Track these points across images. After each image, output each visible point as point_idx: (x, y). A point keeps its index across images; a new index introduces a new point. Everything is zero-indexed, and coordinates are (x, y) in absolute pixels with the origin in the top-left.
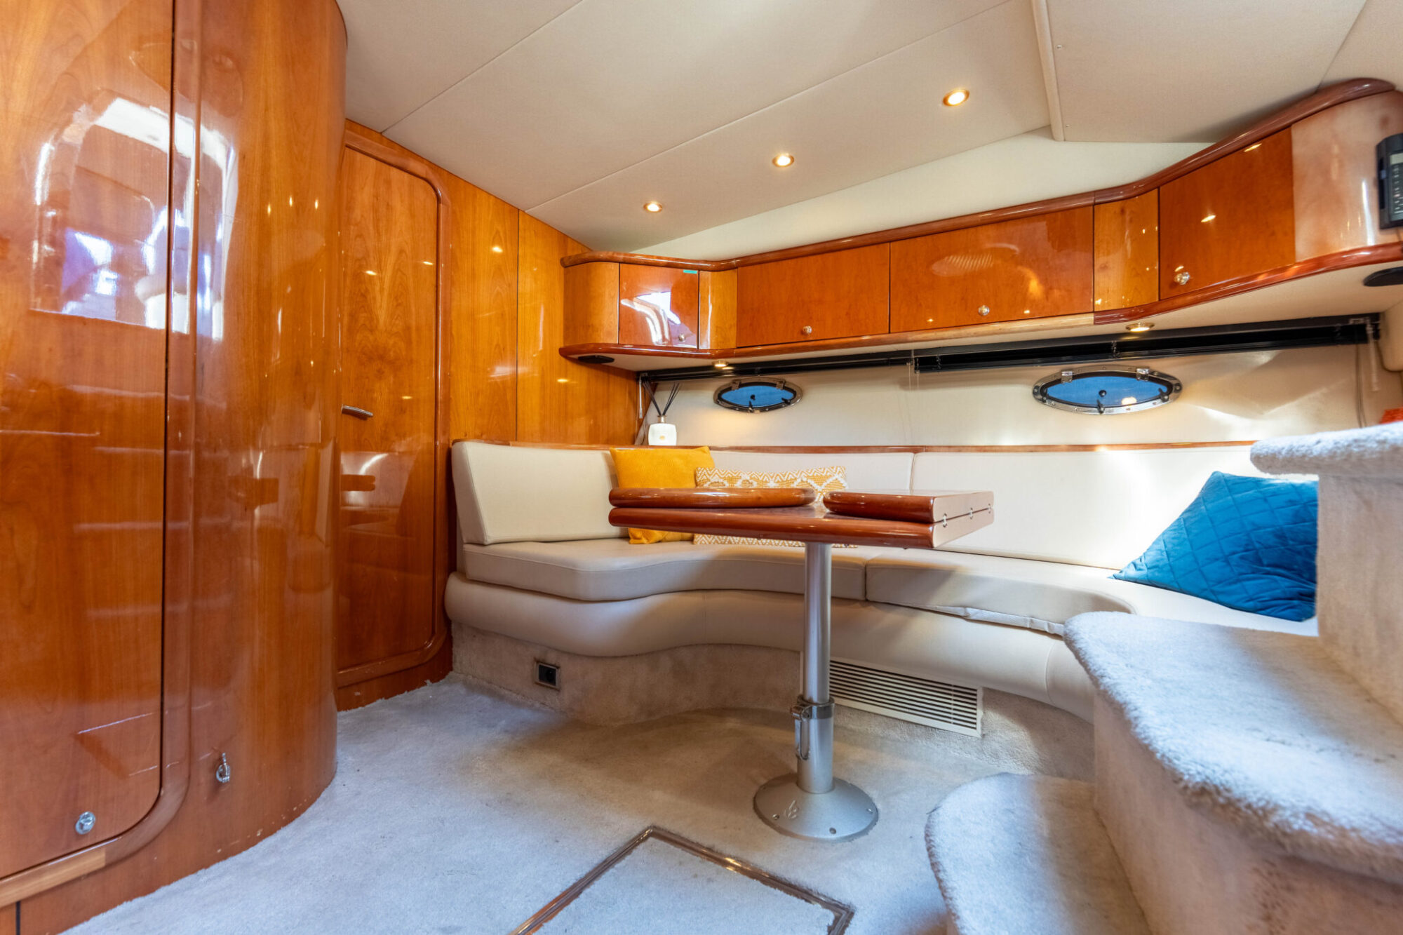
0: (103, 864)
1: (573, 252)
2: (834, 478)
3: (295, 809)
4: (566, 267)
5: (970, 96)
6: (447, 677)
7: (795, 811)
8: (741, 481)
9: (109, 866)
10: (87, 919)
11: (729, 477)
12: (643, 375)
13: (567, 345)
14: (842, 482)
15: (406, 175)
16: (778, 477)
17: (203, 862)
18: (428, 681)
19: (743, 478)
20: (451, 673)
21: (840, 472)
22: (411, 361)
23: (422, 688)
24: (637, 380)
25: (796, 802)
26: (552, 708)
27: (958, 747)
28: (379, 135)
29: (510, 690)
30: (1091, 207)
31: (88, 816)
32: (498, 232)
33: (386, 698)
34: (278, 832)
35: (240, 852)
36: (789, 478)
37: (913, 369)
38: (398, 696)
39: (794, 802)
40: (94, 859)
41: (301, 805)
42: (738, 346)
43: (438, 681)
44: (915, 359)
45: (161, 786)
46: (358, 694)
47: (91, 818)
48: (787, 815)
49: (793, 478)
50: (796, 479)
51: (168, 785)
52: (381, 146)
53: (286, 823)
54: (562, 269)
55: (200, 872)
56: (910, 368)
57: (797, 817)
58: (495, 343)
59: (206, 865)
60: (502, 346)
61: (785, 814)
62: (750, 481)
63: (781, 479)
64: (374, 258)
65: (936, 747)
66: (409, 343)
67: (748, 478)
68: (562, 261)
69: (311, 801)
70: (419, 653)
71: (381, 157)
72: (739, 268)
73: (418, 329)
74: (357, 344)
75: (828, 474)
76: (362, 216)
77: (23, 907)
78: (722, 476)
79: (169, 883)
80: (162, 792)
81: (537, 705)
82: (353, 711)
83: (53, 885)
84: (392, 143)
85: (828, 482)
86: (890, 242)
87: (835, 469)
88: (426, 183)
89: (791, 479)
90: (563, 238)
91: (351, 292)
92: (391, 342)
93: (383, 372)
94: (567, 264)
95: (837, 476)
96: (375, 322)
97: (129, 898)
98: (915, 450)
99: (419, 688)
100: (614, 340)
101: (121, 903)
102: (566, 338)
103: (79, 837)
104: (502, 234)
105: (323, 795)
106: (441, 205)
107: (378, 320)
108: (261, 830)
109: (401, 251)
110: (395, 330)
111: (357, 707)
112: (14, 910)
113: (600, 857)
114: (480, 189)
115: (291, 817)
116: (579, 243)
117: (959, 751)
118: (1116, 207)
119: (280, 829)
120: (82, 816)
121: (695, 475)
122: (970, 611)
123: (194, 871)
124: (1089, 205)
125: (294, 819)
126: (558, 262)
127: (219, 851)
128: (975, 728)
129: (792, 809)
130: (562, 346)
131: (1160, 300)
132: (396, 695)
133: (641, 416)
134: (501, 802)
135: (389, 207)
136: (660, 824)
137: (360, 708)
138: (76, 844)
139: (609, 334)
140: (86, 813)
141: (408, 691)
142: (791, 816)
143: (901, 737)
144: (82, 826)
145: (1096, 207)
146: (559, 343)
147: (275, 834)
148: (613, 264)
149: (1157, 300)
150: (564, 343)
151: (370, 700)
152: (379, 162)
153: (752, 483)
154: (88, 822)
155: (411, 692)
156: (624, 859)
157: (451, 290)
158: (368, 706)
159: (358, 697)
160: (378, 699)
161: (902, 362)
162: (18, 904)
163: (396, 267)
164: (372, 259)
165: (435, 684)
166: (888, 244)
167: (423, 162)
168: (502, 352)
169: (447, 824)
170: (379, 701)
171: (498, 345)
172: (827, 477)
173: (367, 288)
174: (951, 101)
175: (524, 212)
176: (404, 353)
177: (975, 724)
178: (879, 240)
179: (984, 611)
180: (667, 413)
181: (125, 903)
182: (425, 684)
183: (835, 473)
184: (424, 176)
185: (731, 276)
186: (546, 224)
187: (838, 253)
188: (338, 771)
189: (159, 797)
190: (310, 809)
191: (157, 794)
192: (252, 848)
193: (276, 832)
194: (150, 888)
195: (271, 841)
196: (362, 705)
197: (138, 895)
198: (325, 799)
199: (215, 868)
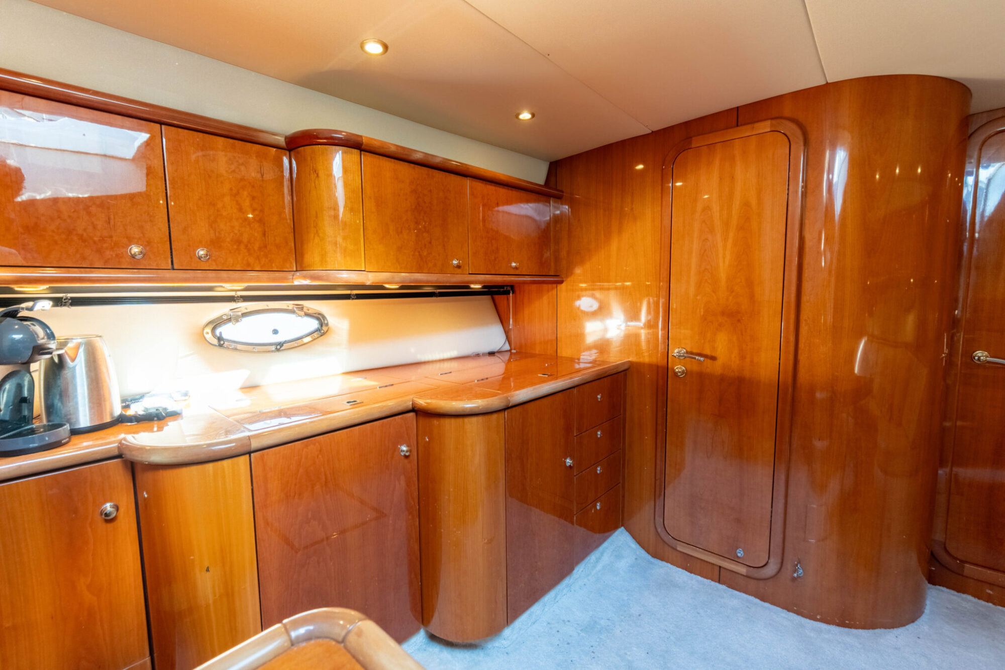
0: (744, 574)
3: (847, 622)
9: (747, 577)
31: (741, 550)
35: (805, 617)
40: (742, 570)
45: (769, 558)
46: (990, 592)
51: (771, 560)
53: (838, 625)
55: (784, 611)
59: (788, 609)
77: (721, 569)
79: (771, 604)
82: (982, 602)
83: (730, 569)
103: (737, 556)
108: (820, 616)
111: (987, 601)
112: (718, 568)
115: (843, 624)
119: (833, 625)
120: (739, 548)
123: (782, 608)
125: (845, 627)
127: (795, 609)
138: (737, 560)
144: (739, 552)
154: (741, 553)
158: (998, 607)
159: (989, 594)
162: (720, 567)
181: (753, 597)
188: (907, 627)
189: (768, 562)
190: (861, 631)
191: (766, 561)
192: (812, 621)
193: (830, 624)
194: (763, 599)
195: (824, 626)
196: (994, 604)
197: (759, 598)
198: (875, 634)
199: (791, 614)
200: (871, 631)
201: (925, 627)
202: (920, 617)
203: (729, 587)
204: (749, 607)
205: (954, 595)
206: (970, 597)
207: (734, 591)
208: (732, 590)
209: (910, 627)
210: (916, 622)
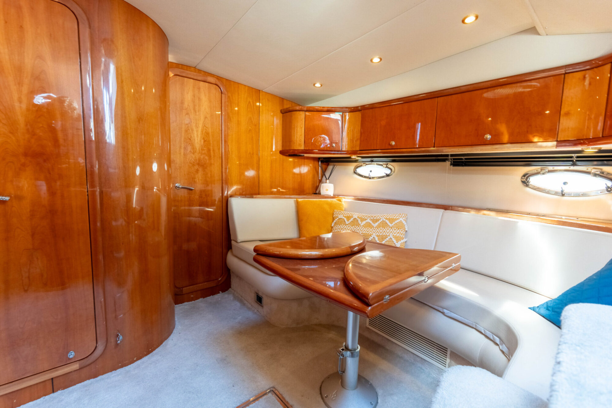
0: (78, 368)
1: (287, 106)
2: (399, 220)
3: (150, 350)
4: (283, 113)
5: (478, 19)
6: (228, 290)
7: (335, 396)
8: (353, 218)
9: (81, 369)
10: (75, 385)
11: (348, 216)
12: (321, 159)
13: (283, 149)
14: (403, 222)
15: (207, 84)
16: (372, 217)
17: (114, 368)
18: (221, 292)
19: (354, 217)
20: (230, 289)
21: (404, 217)
22: (211, 164)
23: (218, 294)
24: (319, 162)
25: (337, 391)
26: (260, 313)
27: (436, 373)
28: (194, 68)
29: (248, 302)
30: (563, 76)
31: (72, 352)
32: (249, 102)
33: (204, 298)
34: (143, 358)
35: (128, 365)
36: (377, 218)
37: (450, 164)
38: (208, 297)
39: (336, 391)
40: (76, 366)
41: (153, 348)
42: (361, 149)
43: (225, 292)
44: (451, 159)
45: (97, 343)
46: (192, 296)
47: (73, 353)
48: (331, 397)
49: (379, 218)
50: (380, 219)
51: (99, 343)
52: (195, 73)
53: (146, 355)
54: (281, 114)
55: (113, 372)
56: (448, 163)
57: (335, 399)
58: (249, 152)
59: (115, 369)
60: (252, 153)
61: (330, 396)
62: (357, 219)
63: (373, 218)
64: (194, 123)
65: (425, 369)
66: (210, 157)
67: (356, 217)
68: (281, 112)
69: (158, 346)
70: (216, 281)
71: (195, 78)
72: (362, 111)
73: (214, 150)
74: (187, 160)
75: (397, 217)
76: (188, 105)
77: (54, 380)
78: (345, 215)
79: (103, 374)
80: (97, 345)
81: (256, 311)
82: (190, 302)
83: (63, 374)
84: (200, 71)
85: (396, 222)
86: (438, 97)
87: (401, 215)
88: (216, 86)
89: (378, 219)
90: (282, 100)
91: (184, 138)
92: (202, 157)
93: (199, 170)
94: (283, 112)
95: (401, 219)
96: (195, 149)
97: (89, 379)
98: (446, 208)
99: (217, 294)
100: (302, 148)
101: (86, 380)
102: (283, 146)
103: (70, 359)
104: (251, 103)
105: (164, 344)
106: (223, 95)
107: (196, 148)
108: (136, 358)
109: (206, 118)
110: (203, 152)
111: (192, 301)
112: (51, 381)
113: (246, 399)
114: (241, 84)
115: (148, 353)
116: (289, 101)
117: (437, 375)
118: (580, 75)
119: (143, 357)
120: (70, 352)
121: (333, 214)
122: (445, 311)
123: (111, 371)
124: (562, 74)
125: (150, 353)
126: (279, 112)
127: (120, 365)
128: (445, 367)
129: (334, 395)
130: (281, 150)
131: (603, 136)
132: (207, 297)
133: (320, 179)
134: (221, 361)
135: (199, 99)
136: (276, 387)
137: (193, 301)
138: (69, 362)
139: (300, 145)
140: (71, 352)
141: (212, 295)
142: (333, 398)
143: (409, 359)
144: (69, 356)
145: (566, 75)
146: (280, 148)
147: (141, 359)
148: (302, 112)
149: (601, 136)
150: (282, 148)
151: (197, 298)
152: (195, 80)
153: (358, 220)
154: (71, 355)
155: (213, 296)
156: (255, 402)
157: (228, 131)
158: (196, 301)
159: (192, 297)
160: (200, 298)
161: (444, 160)
162: (52, 379)
163: (204, 125)
164: (193, 123)
165: (223, 293)
166: (437, 99)
167: (214, 77)
168: (252, 155)
169: (198, 367)
170: (201, 299)
171: (250, 153)
172: (396, 219)
173: (191, 136)
174: (467, 21)
175: (262, 91)
176: (208, 161)
177: (446, 364)
178: (432, 96)
179: (452, 313)
180: (329, 179)
181: (87, 380)
182: (219, 293)
183: (401, 217)
184: (215, 83)
185: (359, 114)
186: (273, 95)
187: (410, 103)
188: (173, 332)
189: (96, 347)
190: (157, 349)
191: (96, 346)
192: (132, 365)
193: (142, 358)
194: (95, 376)
195: (139, 362)
196: (194, 300)
197: (91, 378)
198: (163, 346)
199: (118, 370)
200: (162, 346)
201: (179, 327)
202: (175, 325)
203: (64, 389)
204: (87, 389)
205: (181, 306)
206: (186, 303)
207: (69, 388)
208: (67, 389)
209: (175, 331)
210: (175, 327)
